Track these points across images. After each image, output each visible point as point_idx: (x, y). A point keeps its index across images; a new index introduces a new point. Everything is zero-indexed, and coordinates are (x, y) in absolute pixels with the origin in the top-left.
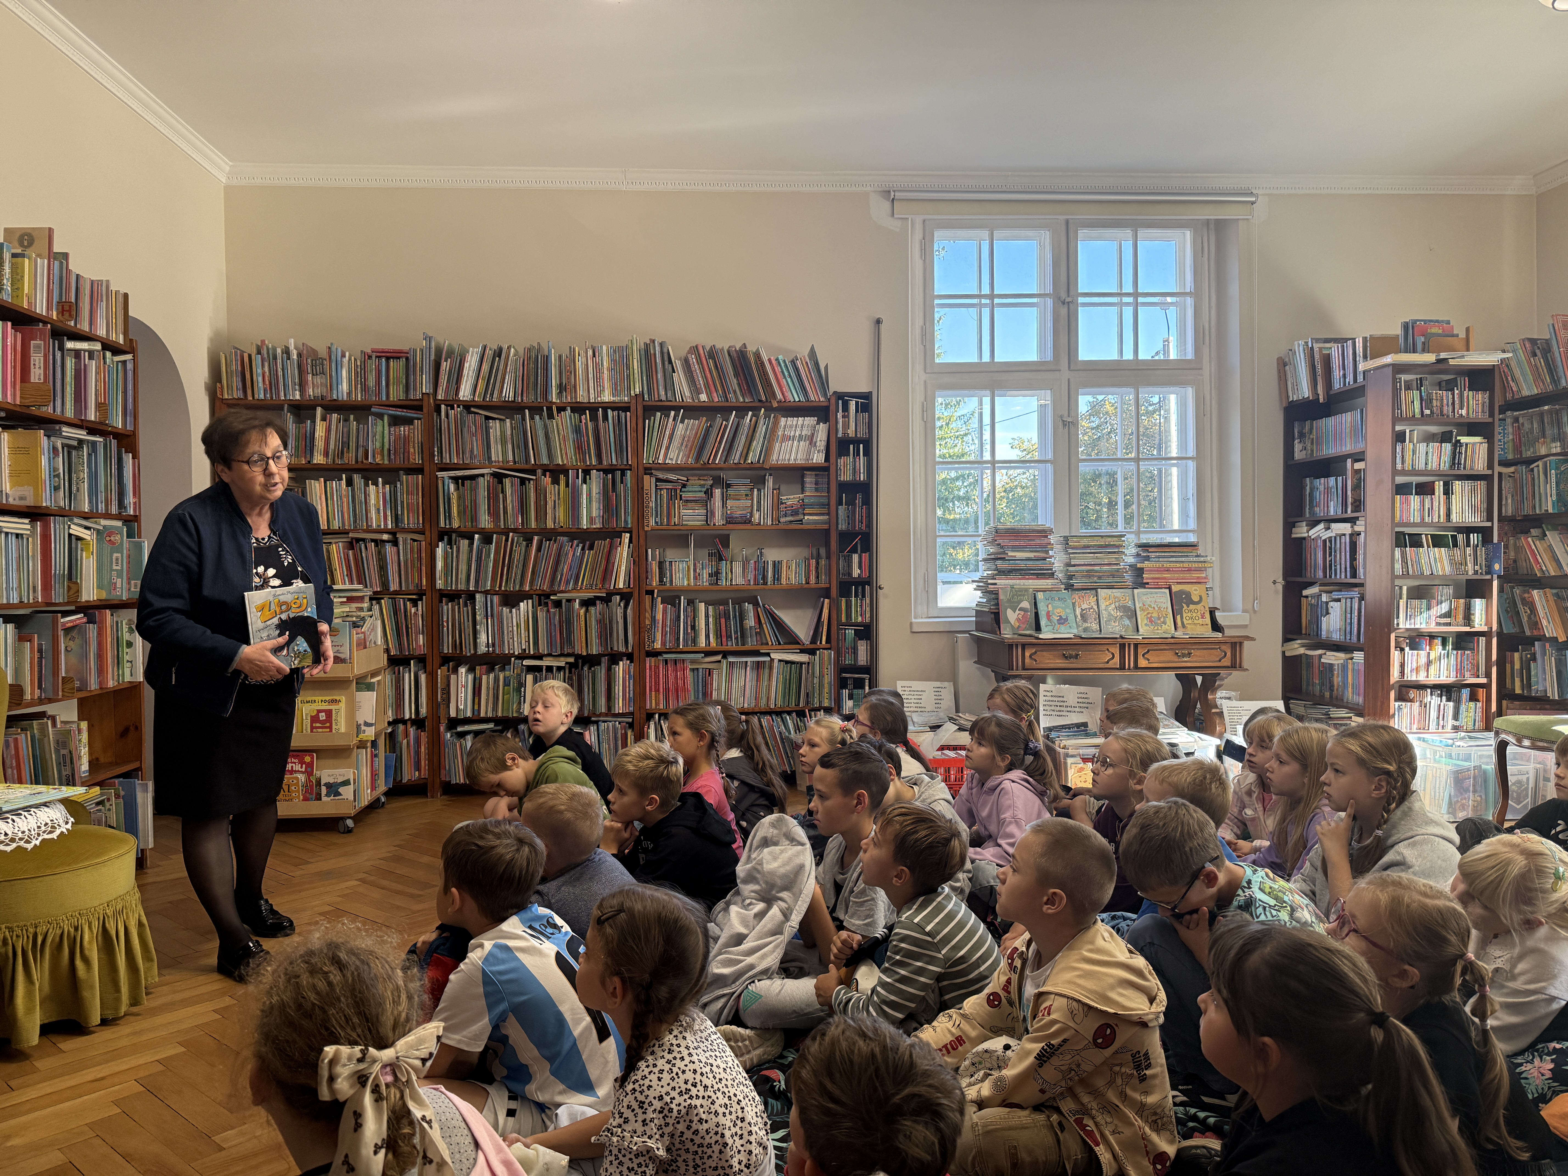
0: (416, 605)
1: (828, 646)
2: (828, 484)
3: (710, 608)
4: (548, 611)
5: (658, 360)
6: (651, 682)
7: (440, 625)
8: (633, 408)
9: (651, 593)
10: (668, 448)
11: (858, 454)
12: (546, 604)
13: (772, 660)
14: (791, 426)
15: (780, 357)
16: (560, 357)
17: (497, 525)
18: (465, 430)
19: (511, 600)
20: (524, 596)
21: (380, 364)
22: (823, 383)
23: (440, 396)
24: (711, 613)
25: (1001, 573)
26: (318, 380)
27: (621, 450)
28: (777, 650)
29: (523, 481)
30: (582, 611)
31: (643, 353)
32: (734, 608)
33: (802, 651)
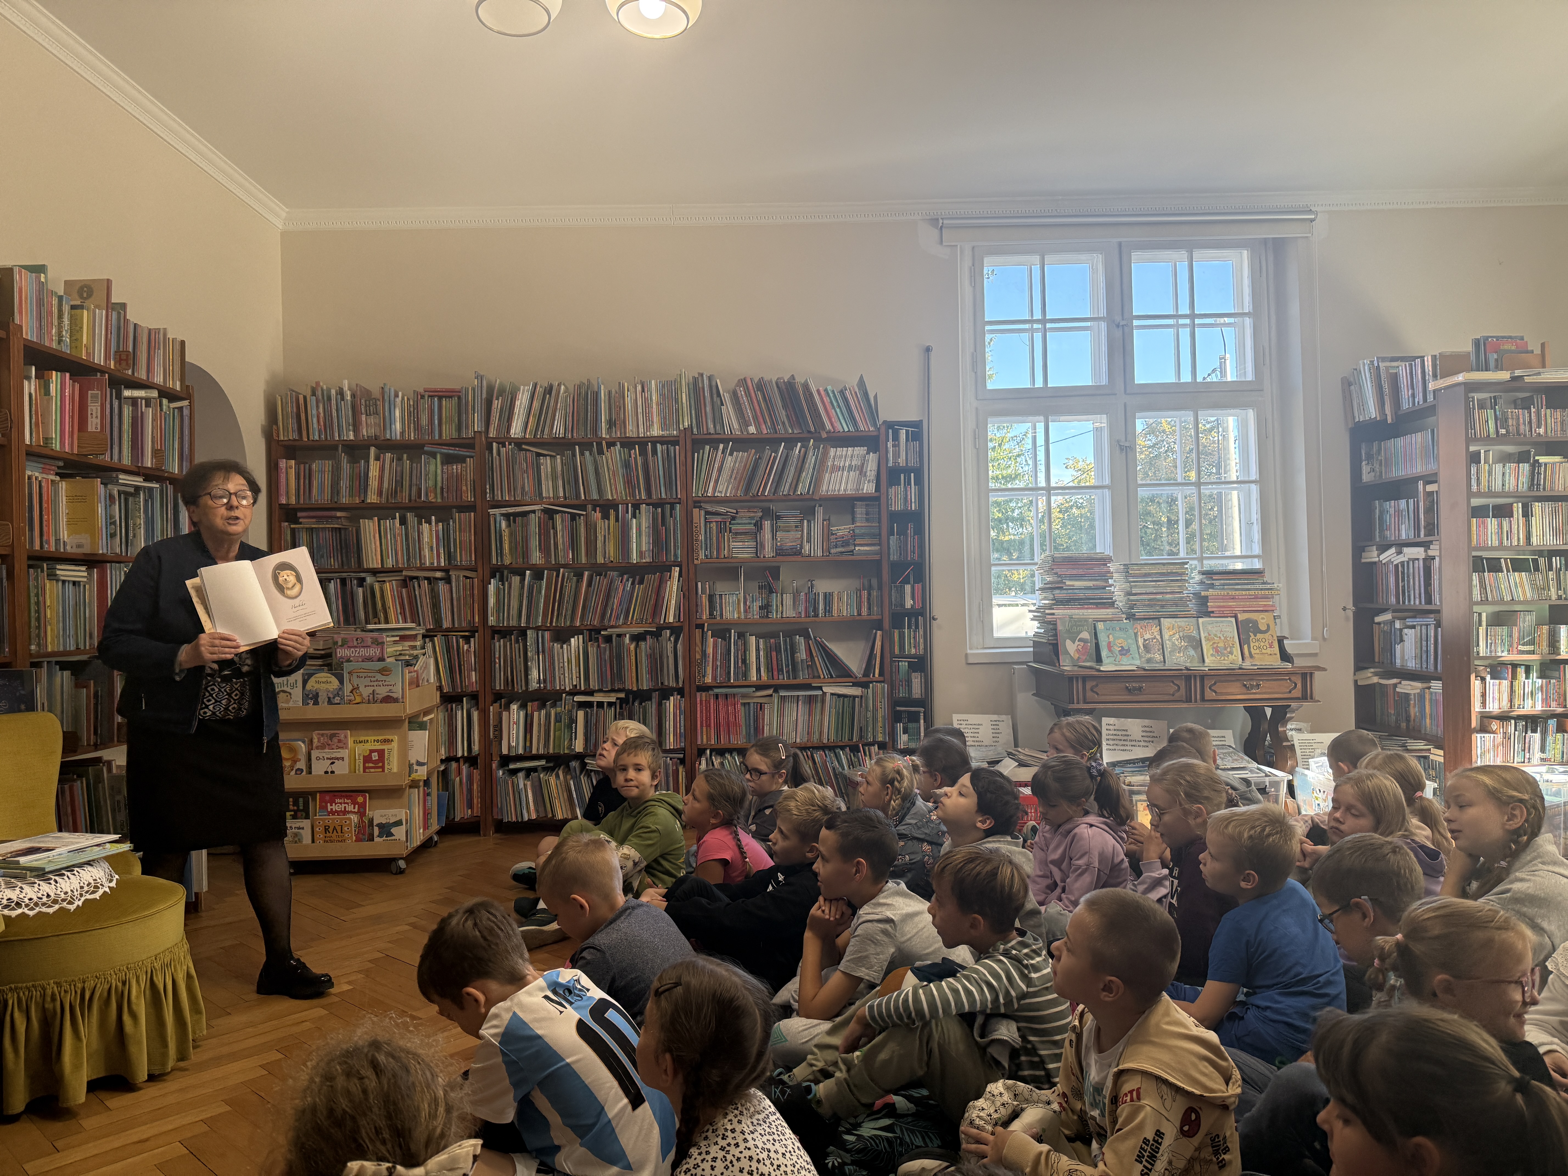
0: (468, 642)
1: (881, 679)
2: (879, 514)
3: (761, 641)
4: (599, 646)
5: (707, 394)
6: (702, 717)
7: (492, 663)
8: (682, 442)
9: (701, 626)
10: (717, 481)
11: (910, 484)
12: (597, 640)
13: (824, 694)
14: (841, 457)
15: (829, 388)
16: (610, 392)
17: (548, 560)
18: (517, 467)
19: (562, 636)
20: (576, 632)
21: (432, 403)
22: (872, 412)
23: (492, 434)
24: (761, 646)
25: (1059, 602)
26: (372, 420)
27: (670, 484)
28: (830, 684)
29: (573, 517)
30: (632, 647)
31: (691, 386)
32: (785, 642)
33: (855, 684)
